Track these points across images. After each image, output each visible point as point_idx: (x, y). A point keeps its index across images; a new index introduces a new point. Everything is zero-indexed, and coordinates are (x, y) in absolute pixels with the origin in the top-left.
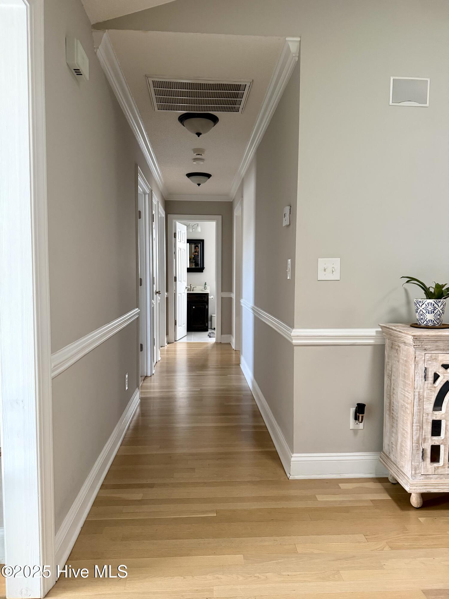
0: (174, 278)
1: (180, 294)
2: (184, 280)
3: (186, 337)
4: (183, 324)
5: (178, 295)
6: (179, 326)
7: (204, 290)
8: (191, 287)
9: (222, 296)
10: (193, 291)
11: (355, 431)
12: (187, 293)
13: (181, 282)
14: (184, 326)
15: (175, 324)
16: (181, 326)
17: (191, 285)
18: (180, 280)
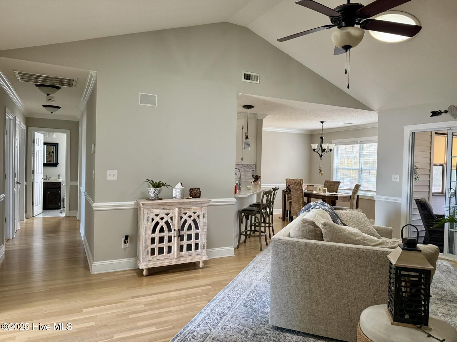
0: (32, 171)
1: (37, 183)
2: (41, 172)
3: (42, 213)
4: (40, 204)
5: (36, 184)
6: (36, 206)
7: (58, 179)
8: (47, 177)
9: (71, 184)
10: (49, 180)
11: (125, 249)
12: (43, 182)
13: (38, 174)
14: (40, 206)
15: (33, 204)
16: (38, 206)
17: (47, 175)
18: (37, 173)
